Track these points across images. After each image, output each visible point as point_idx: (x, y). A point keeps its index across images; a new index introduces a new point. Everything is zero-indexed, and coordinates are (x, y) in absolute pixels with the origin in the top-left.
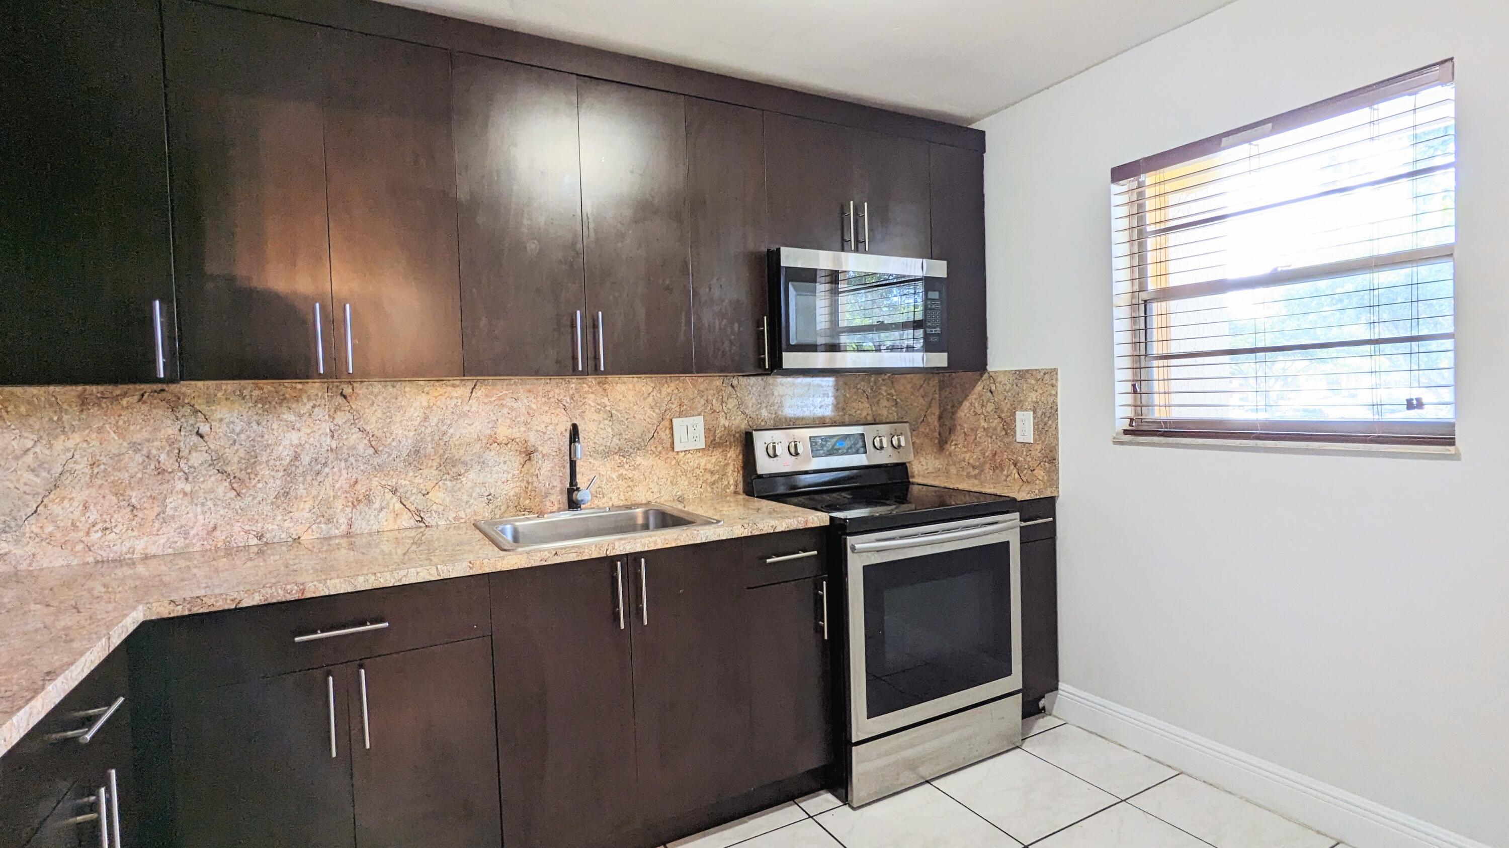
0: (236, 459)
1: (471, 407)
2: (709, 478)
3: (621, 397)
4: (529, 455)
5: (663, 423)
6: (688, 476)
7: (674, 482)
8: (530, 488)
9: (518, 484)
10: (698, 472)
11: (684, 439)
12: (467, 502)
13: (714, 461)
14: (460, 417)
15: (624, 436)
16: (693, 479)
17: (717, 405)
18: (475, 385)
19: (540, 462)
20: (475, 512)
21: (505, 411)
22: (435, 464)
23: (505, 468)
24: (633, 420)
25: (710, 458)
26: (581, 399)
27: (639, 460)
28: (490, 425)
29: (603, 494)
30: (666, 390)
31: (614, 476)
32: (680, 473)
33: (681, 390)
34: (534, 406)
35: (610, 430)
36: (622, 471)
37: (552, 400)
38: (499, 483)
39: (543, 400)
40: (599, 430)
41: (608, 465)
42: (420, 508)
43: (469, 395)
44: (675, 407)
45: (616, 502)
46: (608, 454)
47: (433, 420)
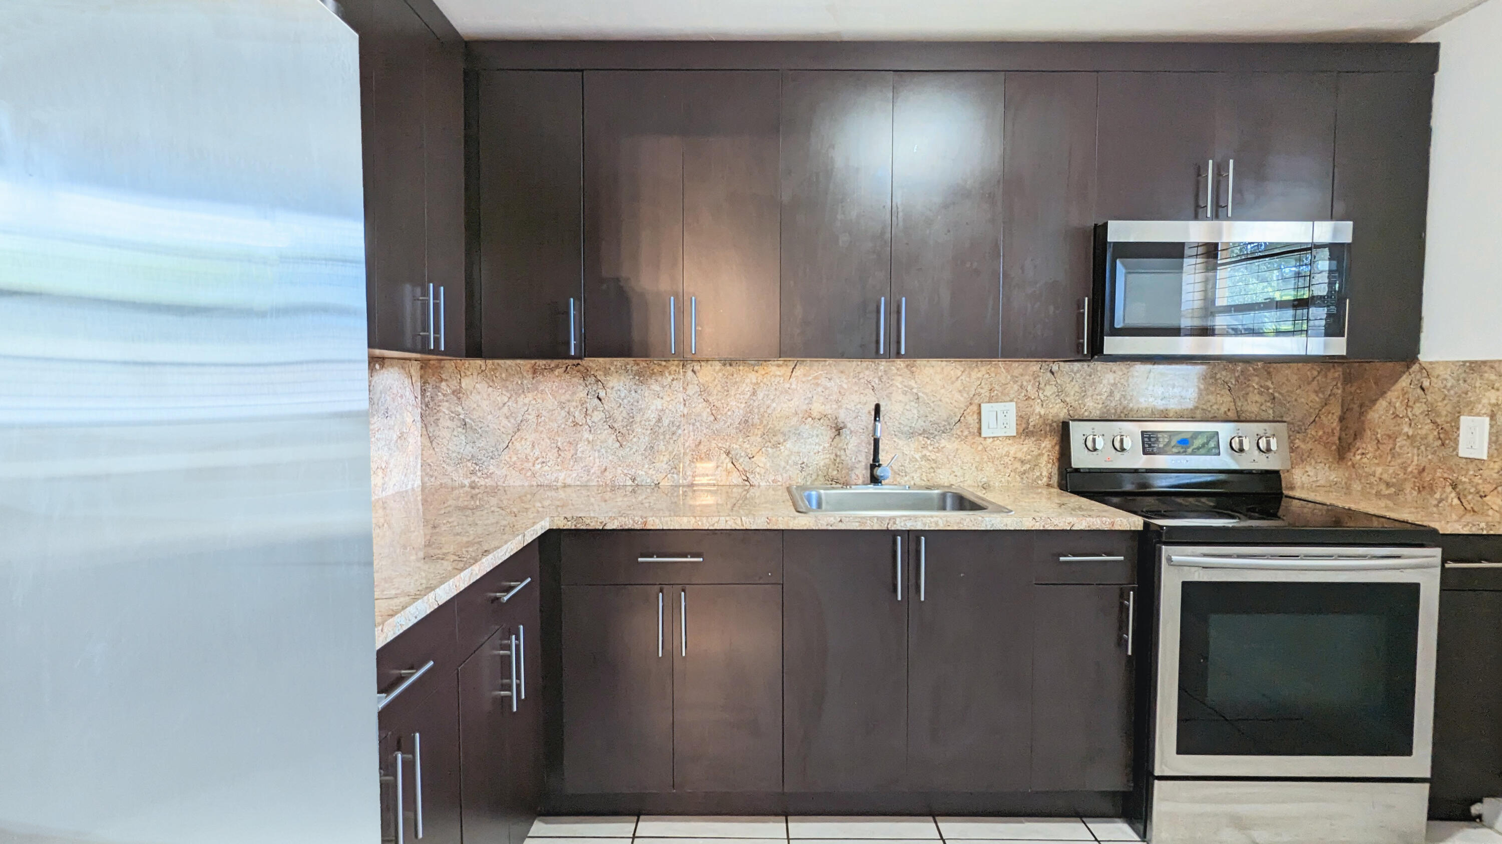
0: (620, 418)
1: (791, 384)
2: (1019, 467)
3: (928, 380)
4: (838, 430)
5: (971, 407)
6: (996, 463)
7: (980, 468)
8: (838, 461)
9: (828, 456)
10: (1006, 460)
11: (993, 424)
12: (785, 467)
13: (1025, 449)
14: (781, 393)
15: (930, 419)
16: (1001, 467)
17: (1032, 392)
18: (796, 365)
19: (848, 437)
20: (790, 477)
21: (820, 389)
22: (760, 433)
23: (817, 441)
24: (940, 403)
25: (1021, 446)
26: (889, 381)
27: (943, 443)
28: (806, 402)
29: (906, 472)
30: (975, 374)
31: (918, 456)
32: (986, 459)
33: (993, 375)
34: (845, 386)
35: (915, 412)
36: (925, 452)
37: (862, 381)
38: (812, 453)
39: (854, 380)
40: (905, 411)
41: (912, 445)
42: (747, 469)
43: (790, 374)
44: (985, 392)
45: (918, 481)
46: (912, 434)
47: (760, 395)
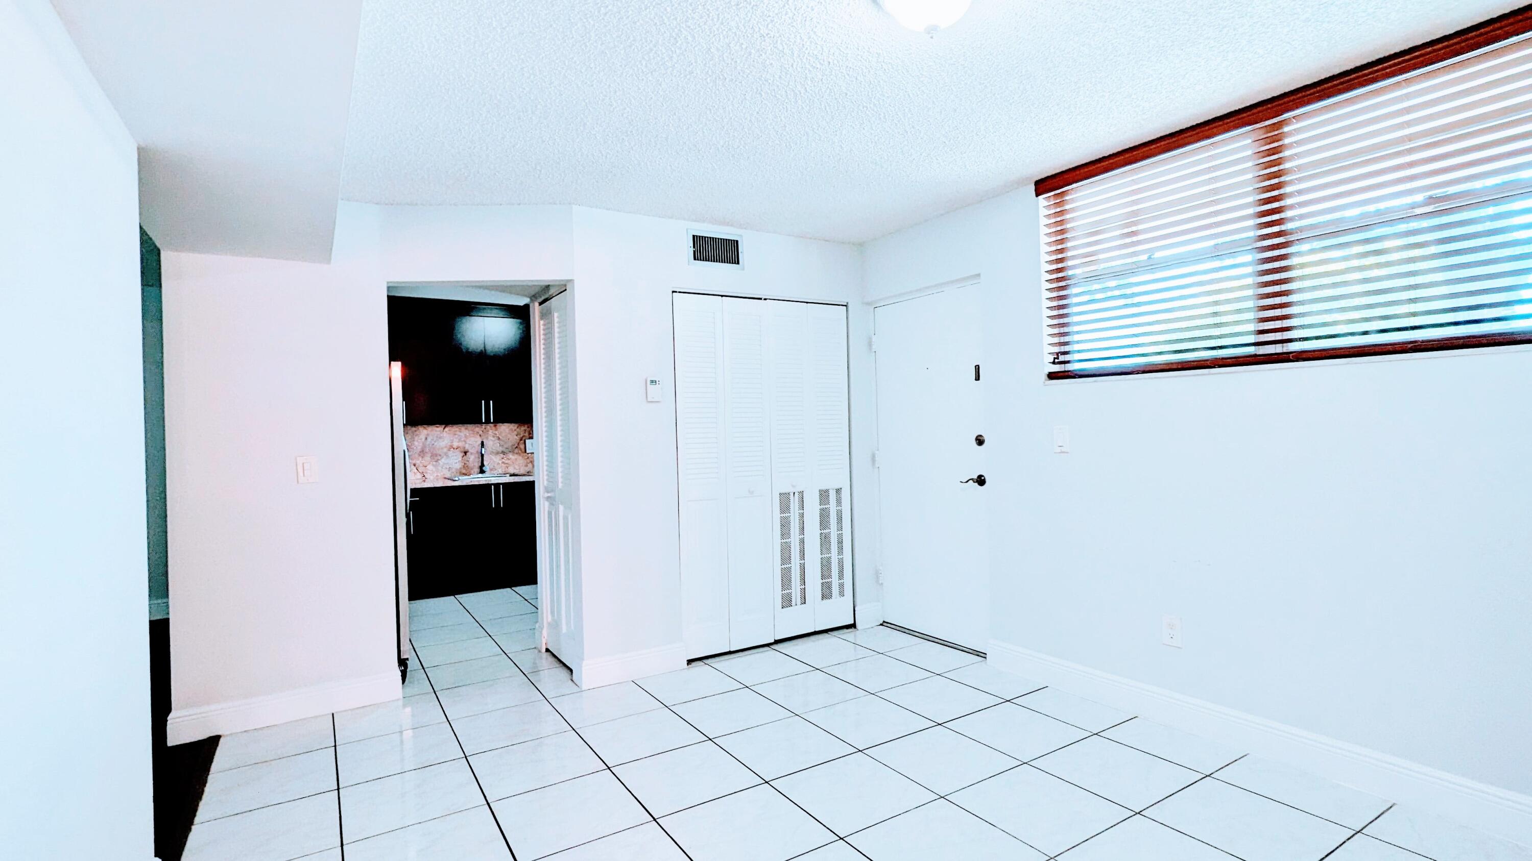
1: (443, 435)
3: (502, 432)
4: (466, 453)
5: (521, 442)
7: (526, 465)
8: (466, 465)
9: (461, 464)
11: (530, 448)
12: (441, 470)
14: (439, 439)
15: (504, 447)
18: (445, 427)
19: (470, 456)
20: (444, 474)
21: (457, 436)
22: (429, 455)
23: (456, 458)
24: (508, 440)
26: (487, 433)
27: (511, 456)
28: (450, 442)
29: (495, 468)
30: (522, 429)
31: (500, 462)
32: (528, 461)
34: (468, 434)
35: (498, 444)
36: (503, 460)
37: (475, 433)
38: (454, 463)
39: (471, 433)
40: (494, 444)
41: (497, 457)
42: (424, 471)
43: (443, 430)
44: (527, 435)
45: (501, 472)
46: (498, 453)
47: (429, 440)
